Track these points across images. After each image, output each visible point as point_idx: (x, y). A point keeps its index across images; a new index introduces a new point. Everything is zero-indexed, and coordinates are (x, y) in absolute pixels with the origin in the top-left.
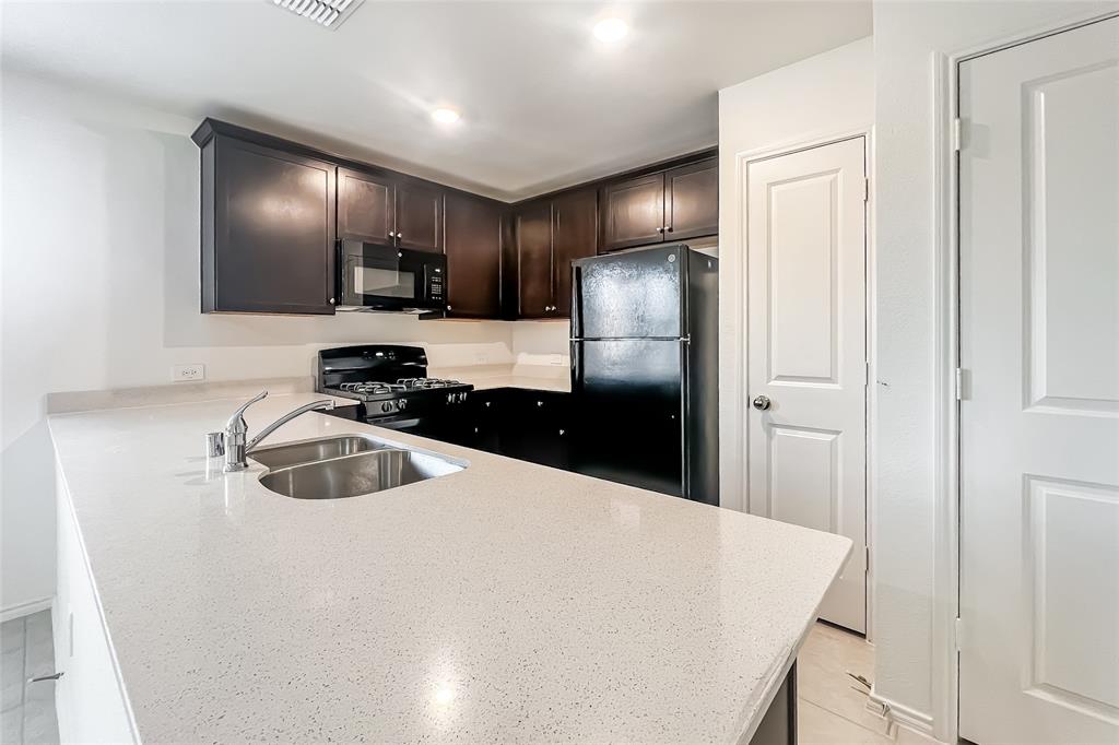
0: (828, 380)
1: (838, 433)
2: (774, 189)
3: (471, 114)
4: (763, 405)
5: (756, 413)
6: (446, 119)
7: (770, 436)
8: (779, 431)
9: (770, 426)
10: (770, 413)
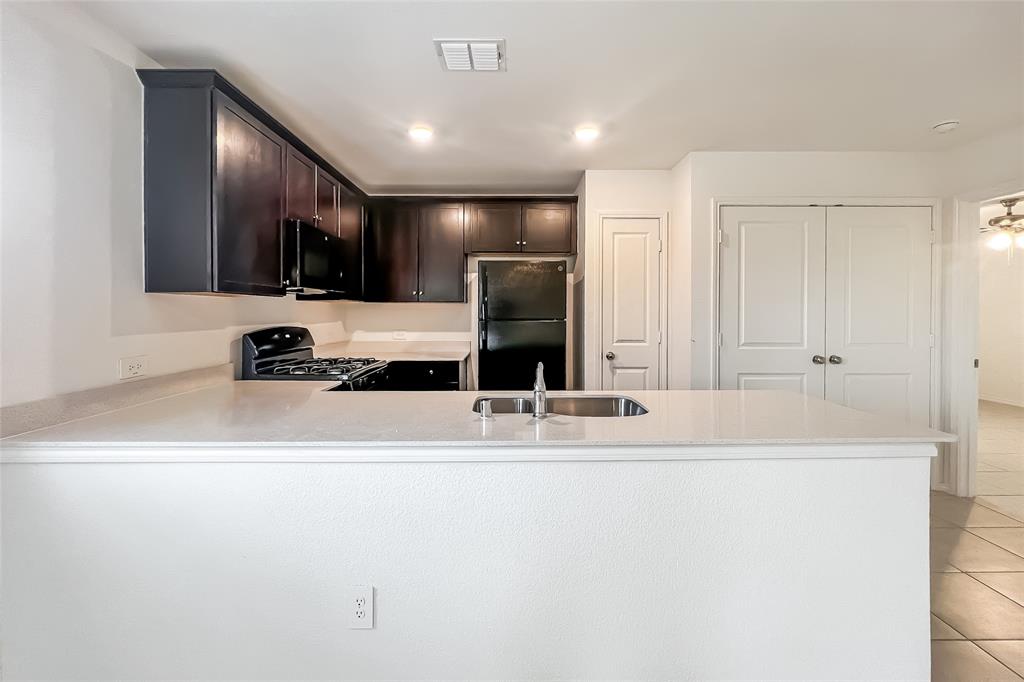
0: (643, 341)
1: (646, 368)
2: (616, 236)
3: (443, 131)
4: (611, 357)
5: (607, 362)
6: (422, 135)
7: (613, 373)
8: (618, 371)
9: (614, 368)
10: (614, 361)
